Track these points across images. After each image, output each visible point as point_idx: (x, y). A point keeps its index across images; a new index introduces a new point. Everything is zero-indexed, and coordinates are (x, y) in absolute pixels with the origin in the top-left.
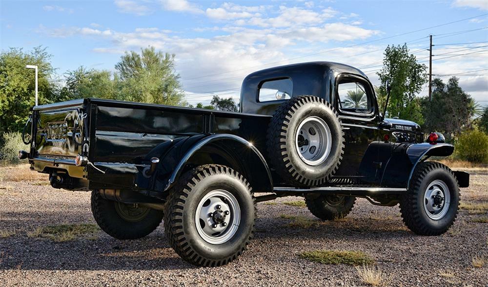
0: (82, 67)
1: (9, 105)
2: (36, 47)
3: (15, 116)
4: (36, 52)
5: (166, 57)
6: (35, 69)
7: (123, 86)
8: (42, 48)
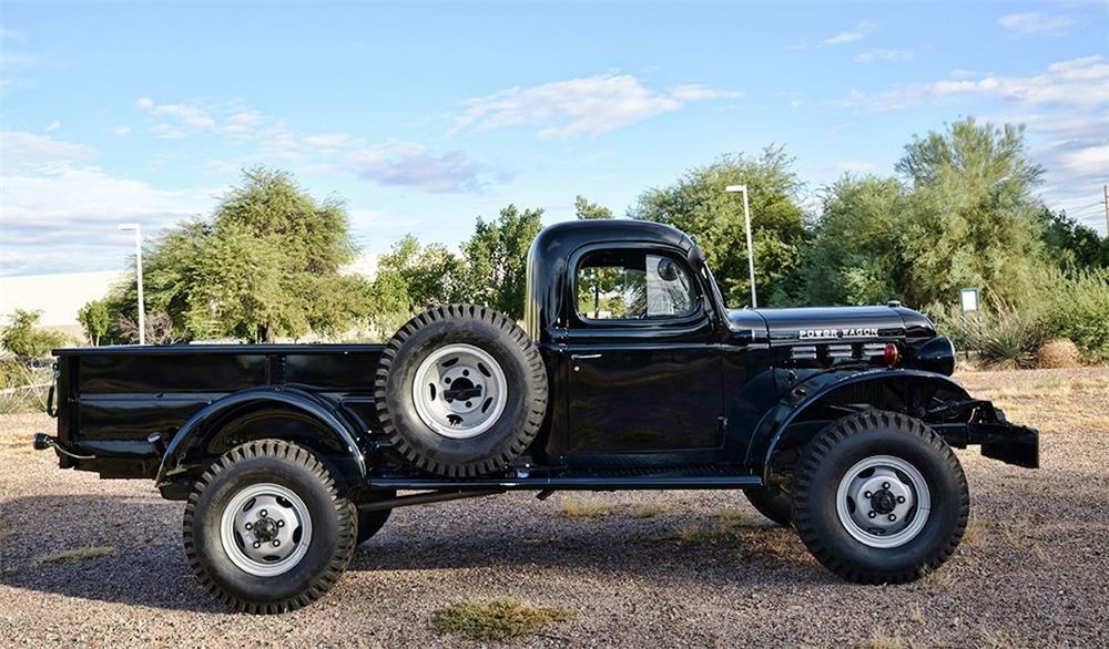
0: (847, 173)
1: (719, 260)
2: (767, 146)
3: (728, 280)
4: (767, 155)
5: (1006, 132)
6: (741, 192)
7: (903, 206)
8: (776, 147)
